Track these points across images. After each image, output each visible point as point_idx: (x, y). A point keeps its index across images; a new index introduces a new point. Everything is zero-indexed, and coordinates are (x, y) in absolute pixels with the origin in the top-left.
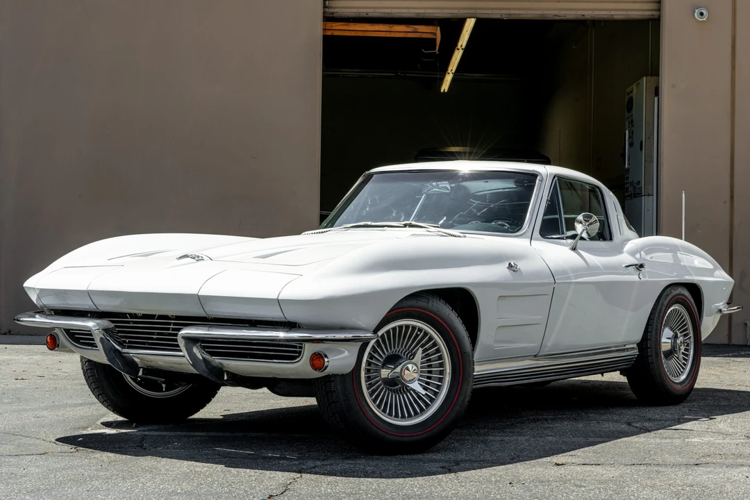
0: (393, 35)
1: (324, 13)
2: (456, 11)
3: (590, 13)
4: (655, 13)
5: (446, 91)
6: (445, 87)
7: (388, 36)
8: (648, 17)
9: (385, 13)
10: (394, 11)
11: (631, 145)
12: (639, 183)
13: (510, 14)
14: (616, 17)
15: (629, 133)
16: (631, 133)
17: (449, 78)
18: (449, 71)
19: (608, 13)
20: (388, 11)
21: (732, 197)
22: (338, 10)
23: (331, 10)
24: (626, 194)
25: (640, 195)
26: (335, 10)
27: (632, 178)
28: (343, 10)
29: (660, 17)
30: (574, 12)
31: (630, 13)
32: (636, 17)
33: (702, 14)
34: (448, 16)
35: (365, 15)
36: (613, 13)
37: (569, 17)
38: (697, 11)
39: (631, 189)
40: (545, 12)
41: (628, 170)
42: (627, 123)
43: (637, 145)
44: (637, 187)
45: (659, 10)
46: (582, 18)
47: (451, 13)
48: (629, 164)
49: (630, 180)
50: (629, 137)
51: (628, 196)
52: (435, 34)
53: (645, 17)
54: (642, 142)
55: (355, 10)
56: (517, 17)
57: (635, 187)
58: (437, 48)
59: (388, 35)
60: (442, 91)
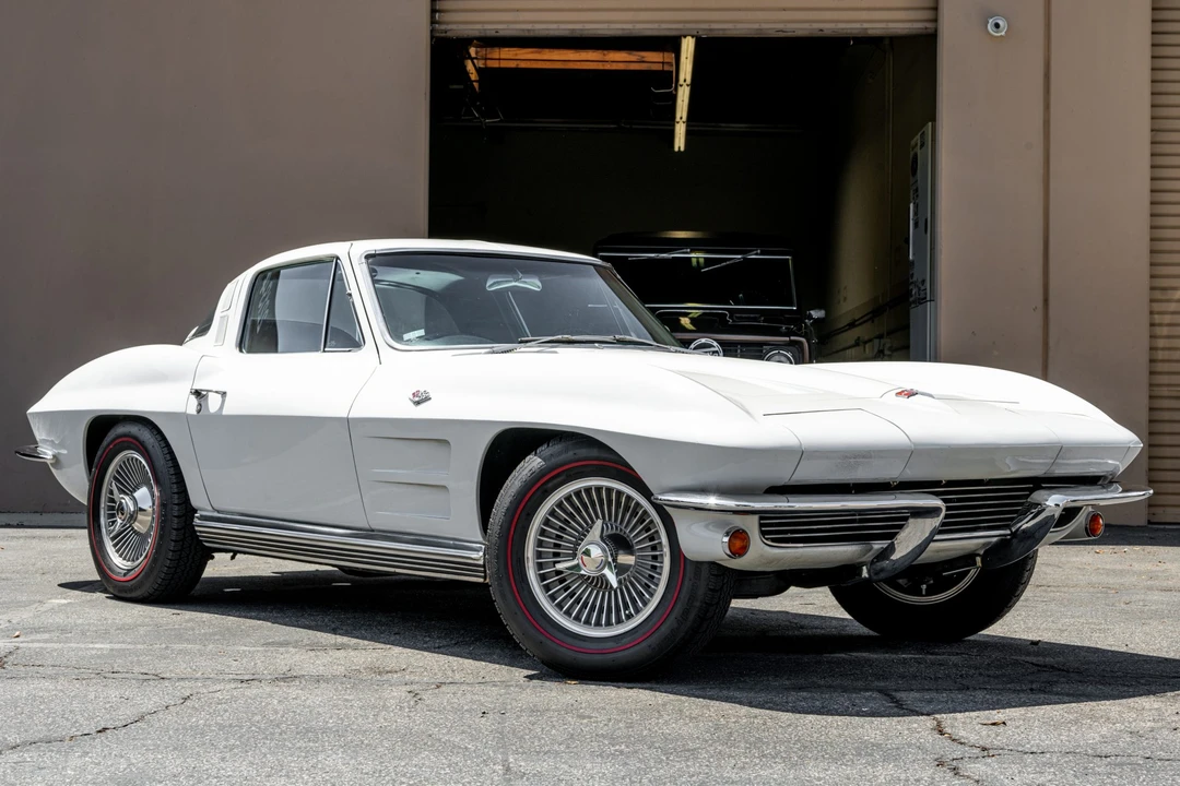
0: (607, 66)
1: (432, 31)
2: (630, 26)
3: (832, 26)
4: (929, 25)
5: (682, 149)
6: (680, 142)
7: (601, 68)
8: (919, 32)
9: (523, 30)
10: (537, 26)
11: (916, 225)
12: (923, 282)
13: (711, 30)
14: (871, 32)
15: (914, 207)
16: (916, 207)
17: (680, 130)
18: (678, 119)
19: (858, 26)
20: (529, 27)
21: (1046, 301)
22: (454, 27)
23: (443, 27)
24: (911, 300)
25: (924, 300)
26: (449, 27)
27: (917, 277)
28: (462, 27)
29: (936, 30)
30: (806, 26)
31: (891, 25)
32: (900, 32)
33: (997, 26)
34: (619, 33)
35: (493, 34)
36: (866, 25)
37: (799, 33)
38: (990, 21)
39: (916, 292)
40: (764, 26)
41: (913, 262)
42: (912, 192)
43: (921, 224)
44: (923, 288)
45: (935, 20)
46: (820, 34)
47: (623, 29)
48: (914, 254)
49: (915, 279)
50: (916, 214)
51: (914, 302)
52: (671, 64)
53: (914, 32)
54: (926, 220)
55: (479, 27)
56: (721, 34)
57: (919, 289)
59: (600, 66)
60: (676, 149)
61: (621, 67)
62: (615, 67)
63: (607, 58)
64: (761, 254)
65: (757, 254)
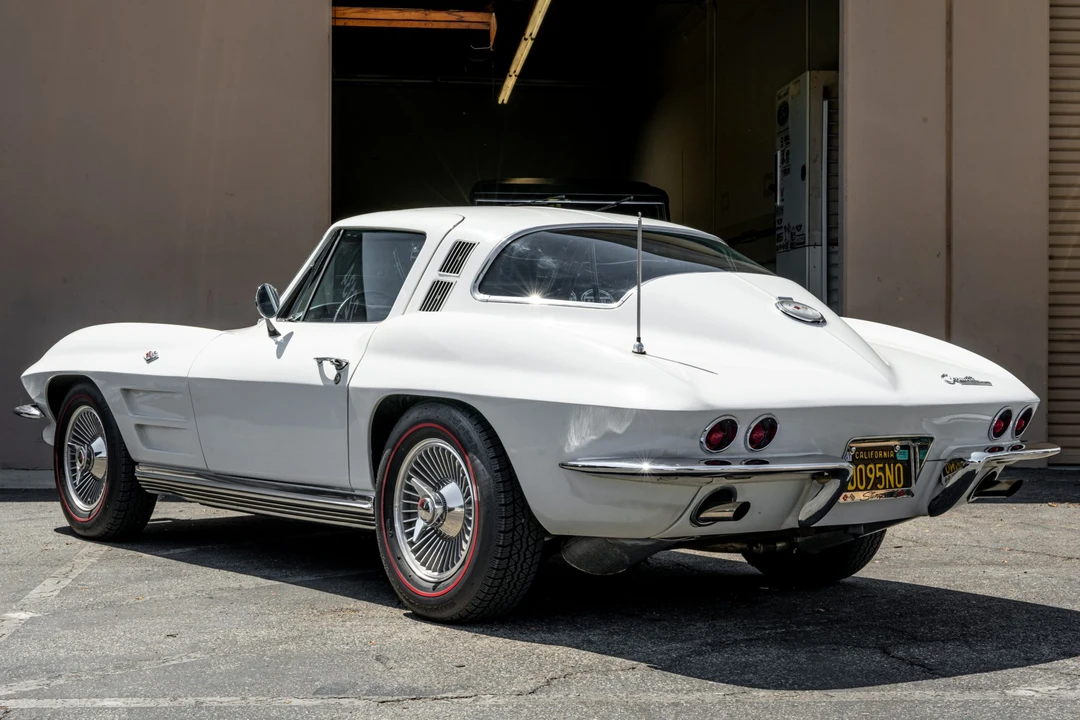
0: (430, 26)
5: (505, 102)
6: (504, 96)
7: (423, 26)
11: (786, 172)
12: (799, 227)
15: (782, 154)
16: (786, 155)
17: (510, 83)
18: (511, 72)
21: (949, 247)
24: (778, 244)
25: (802, 244)
27: (787, 219)
39: (787, 236)
41: (781, 208)
42: (778, 141)
43: (796, 172)
44: (798, 233)
48: (782, 200)
49: (784, 223)
50: (783, 162)
51: (781, 247)
52: (488, 24)
54: (804, 168)
57: (793, 234)
58: (492, 43)
59: (422, 25)
60: (500, 102)
61: (442, 26)
62: (435, 26)
63: (428, 18)
64: (634, 200)
65: (630, 200)
